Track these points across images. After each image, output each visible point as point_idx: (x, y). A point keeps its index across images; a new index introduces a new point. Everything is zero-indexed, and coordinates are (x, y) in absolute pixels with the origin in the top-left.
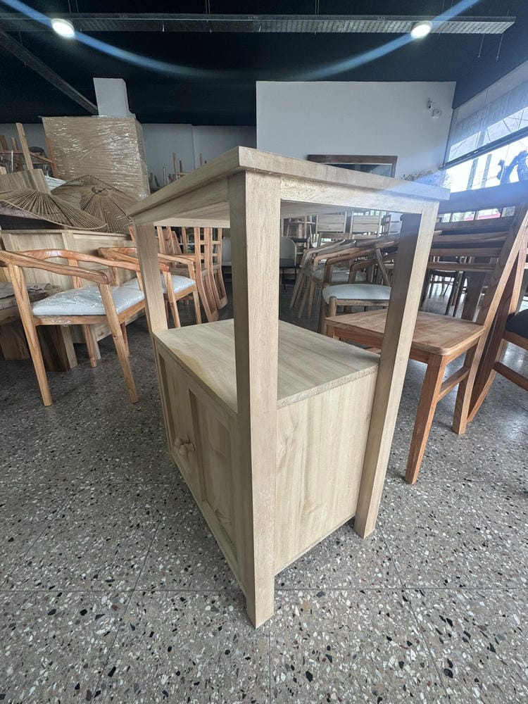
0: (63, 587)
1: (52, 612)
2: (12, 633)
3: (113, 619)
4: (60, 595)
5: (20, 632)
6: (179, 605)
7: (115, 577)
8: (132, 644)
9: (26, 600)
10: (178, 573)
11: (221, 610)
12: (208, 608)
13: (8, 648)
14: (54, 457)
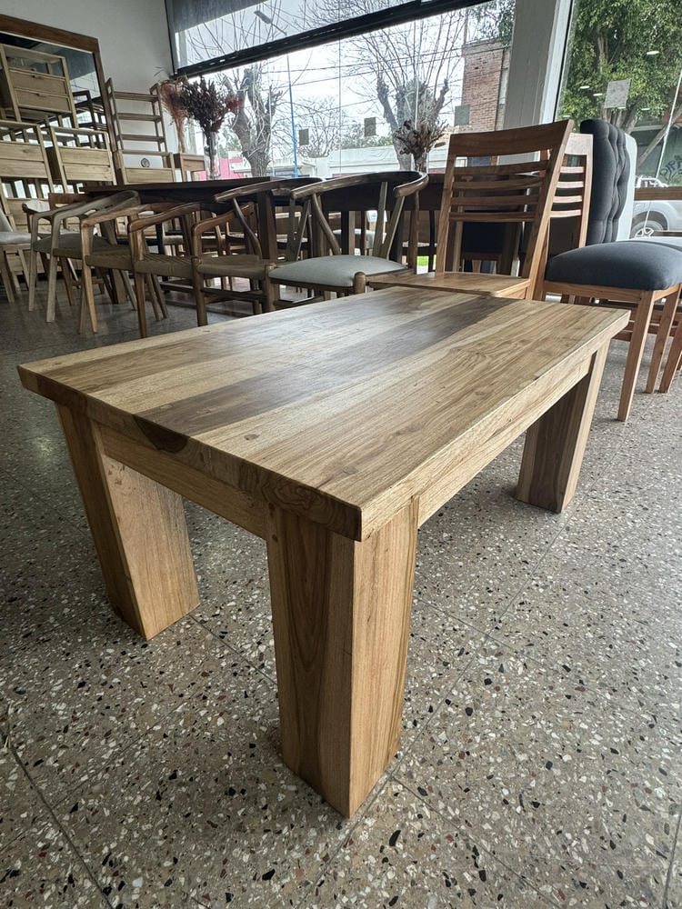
0: (438, 698)
1: (469, 711)
2: (474, 755)
3: (512, 659)
4: (448, 702)
5: (477, 746)
6: (525, 607)
7: (460, 647)
8: (547, 649)
10: (489, 598)
11: (547, 583)
12: (541, 590)
13: (492, 760)
14: (105, 683)
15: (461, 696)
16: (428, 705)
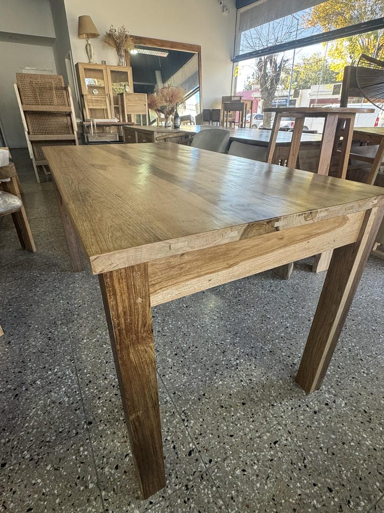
0: (303, 403)
1: (315, 412)
2: (313, 428)
3: (341, 399)
4: (307, 406)
5: (315, 425)
6: (354, 380)
9: (297, 417)
12: (365, 375)
13: (320, 432)
14: (183, 357)
15: (314, 406)
16: (299, 404)
